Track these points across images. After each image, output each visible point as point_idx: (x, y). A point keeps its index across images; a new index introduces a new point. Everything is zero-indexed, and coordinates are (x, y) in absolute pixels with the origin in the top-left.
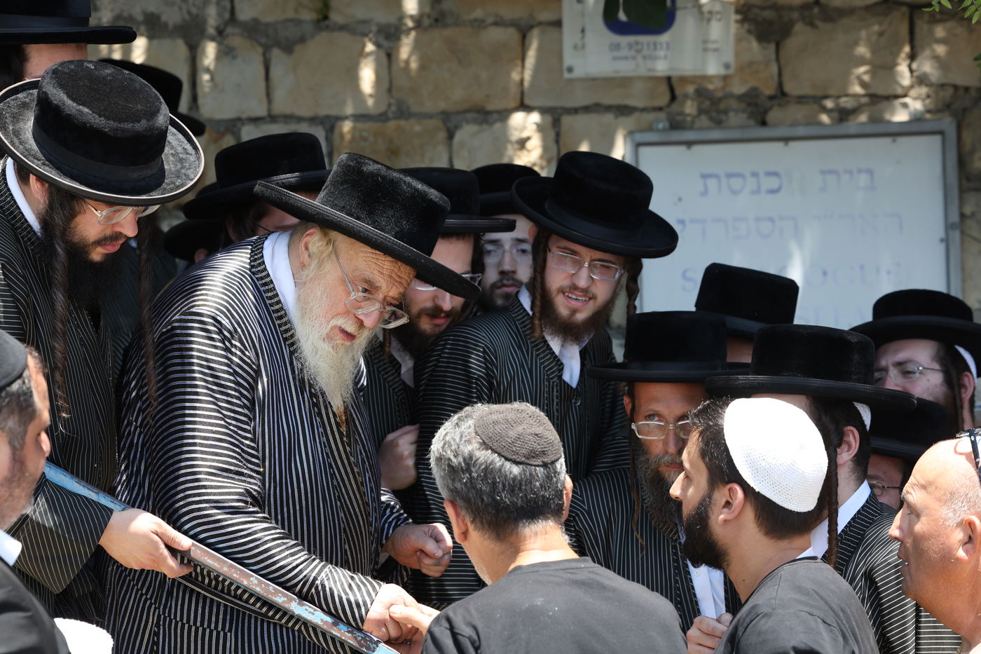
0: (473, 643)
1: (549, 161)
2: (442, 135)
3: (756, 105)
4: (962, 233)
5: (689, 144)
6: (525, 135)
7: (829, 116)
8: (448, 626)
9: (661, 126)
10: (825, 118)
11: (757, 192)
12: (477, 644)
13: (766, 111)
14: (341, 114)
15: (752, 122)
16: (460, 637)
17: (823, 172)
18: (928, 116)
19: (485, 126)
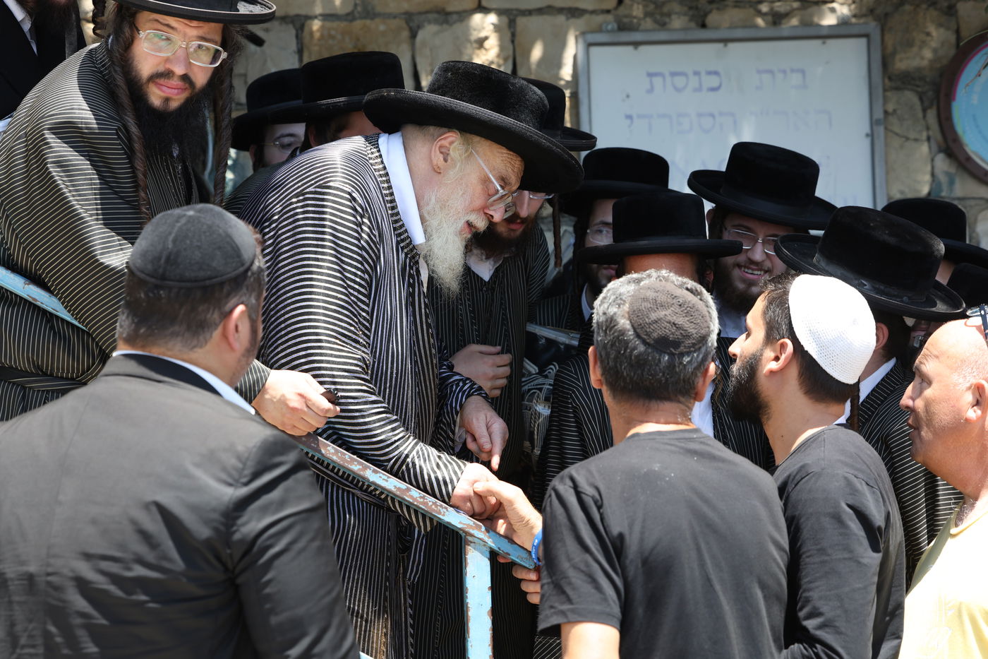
0: (596, 502)
1: (506, 60)
2: (405, 34)
3: (697, 8)
4: (886, 129)
5: (636, 44)
6: (483, 34)
7: (764, 20)
8: (571, 484)
9: (610, 27)
10: (760, 21)
11: (699, 89)
12: (600, 503)
13: (706, 15)
14: (310, 13)
15: (693, 25)
16: (583, 496)
17: (759, 72)
18: (854, 20)
19: (445, 26)
